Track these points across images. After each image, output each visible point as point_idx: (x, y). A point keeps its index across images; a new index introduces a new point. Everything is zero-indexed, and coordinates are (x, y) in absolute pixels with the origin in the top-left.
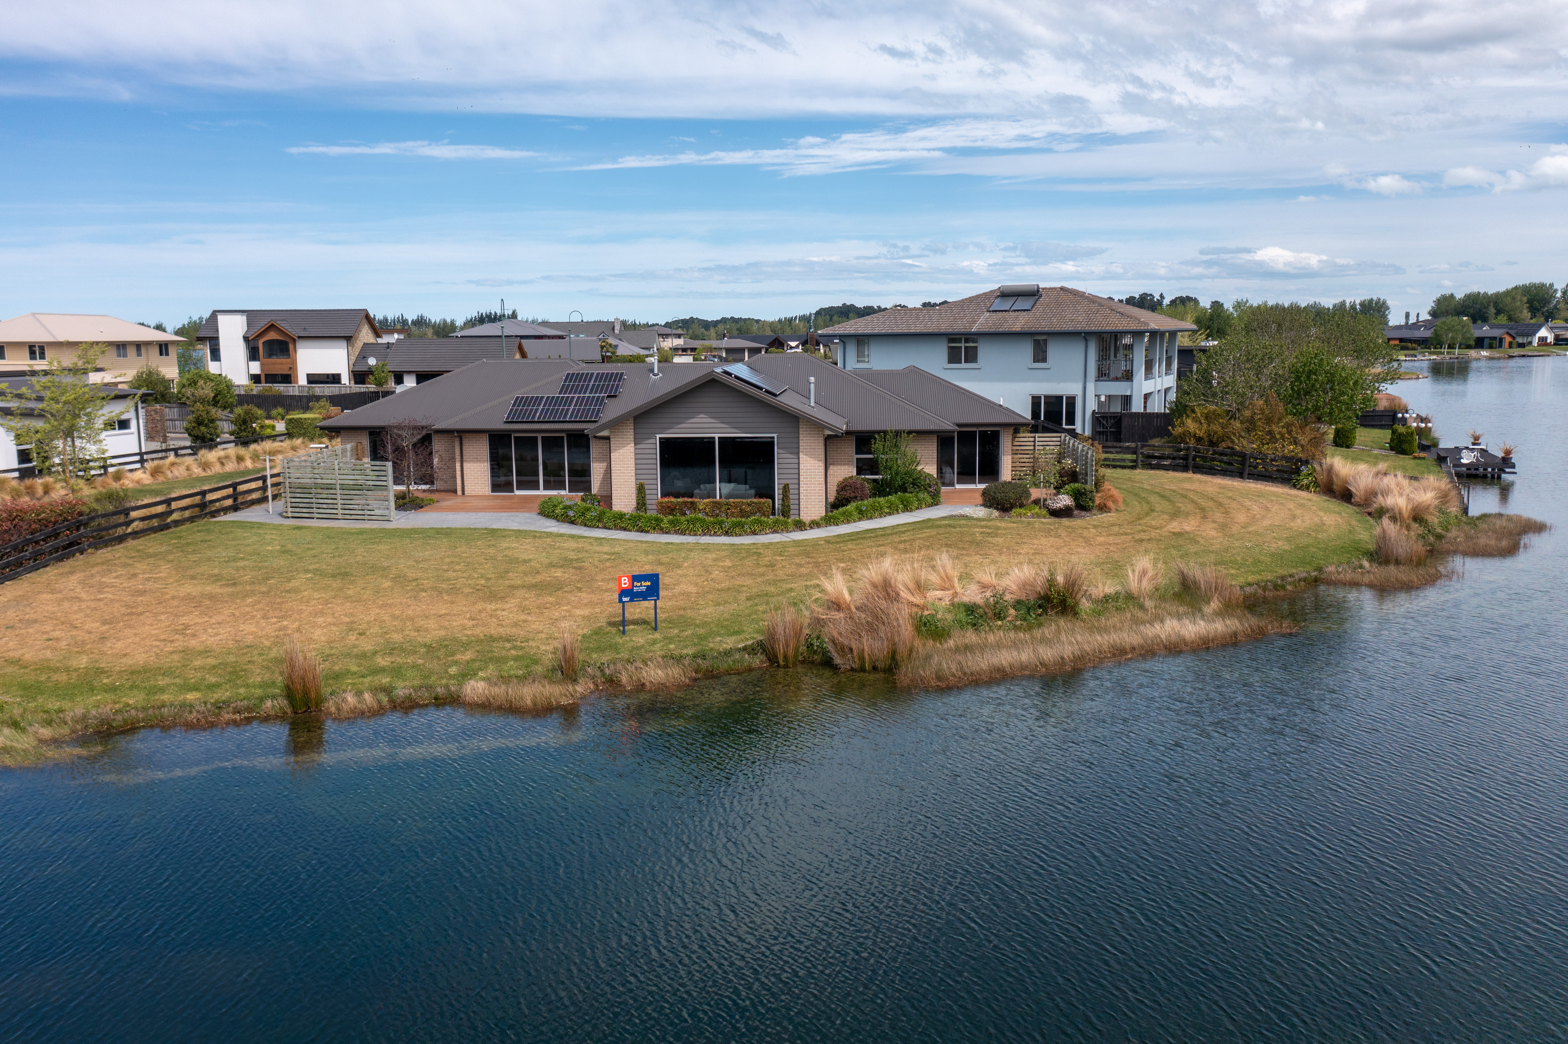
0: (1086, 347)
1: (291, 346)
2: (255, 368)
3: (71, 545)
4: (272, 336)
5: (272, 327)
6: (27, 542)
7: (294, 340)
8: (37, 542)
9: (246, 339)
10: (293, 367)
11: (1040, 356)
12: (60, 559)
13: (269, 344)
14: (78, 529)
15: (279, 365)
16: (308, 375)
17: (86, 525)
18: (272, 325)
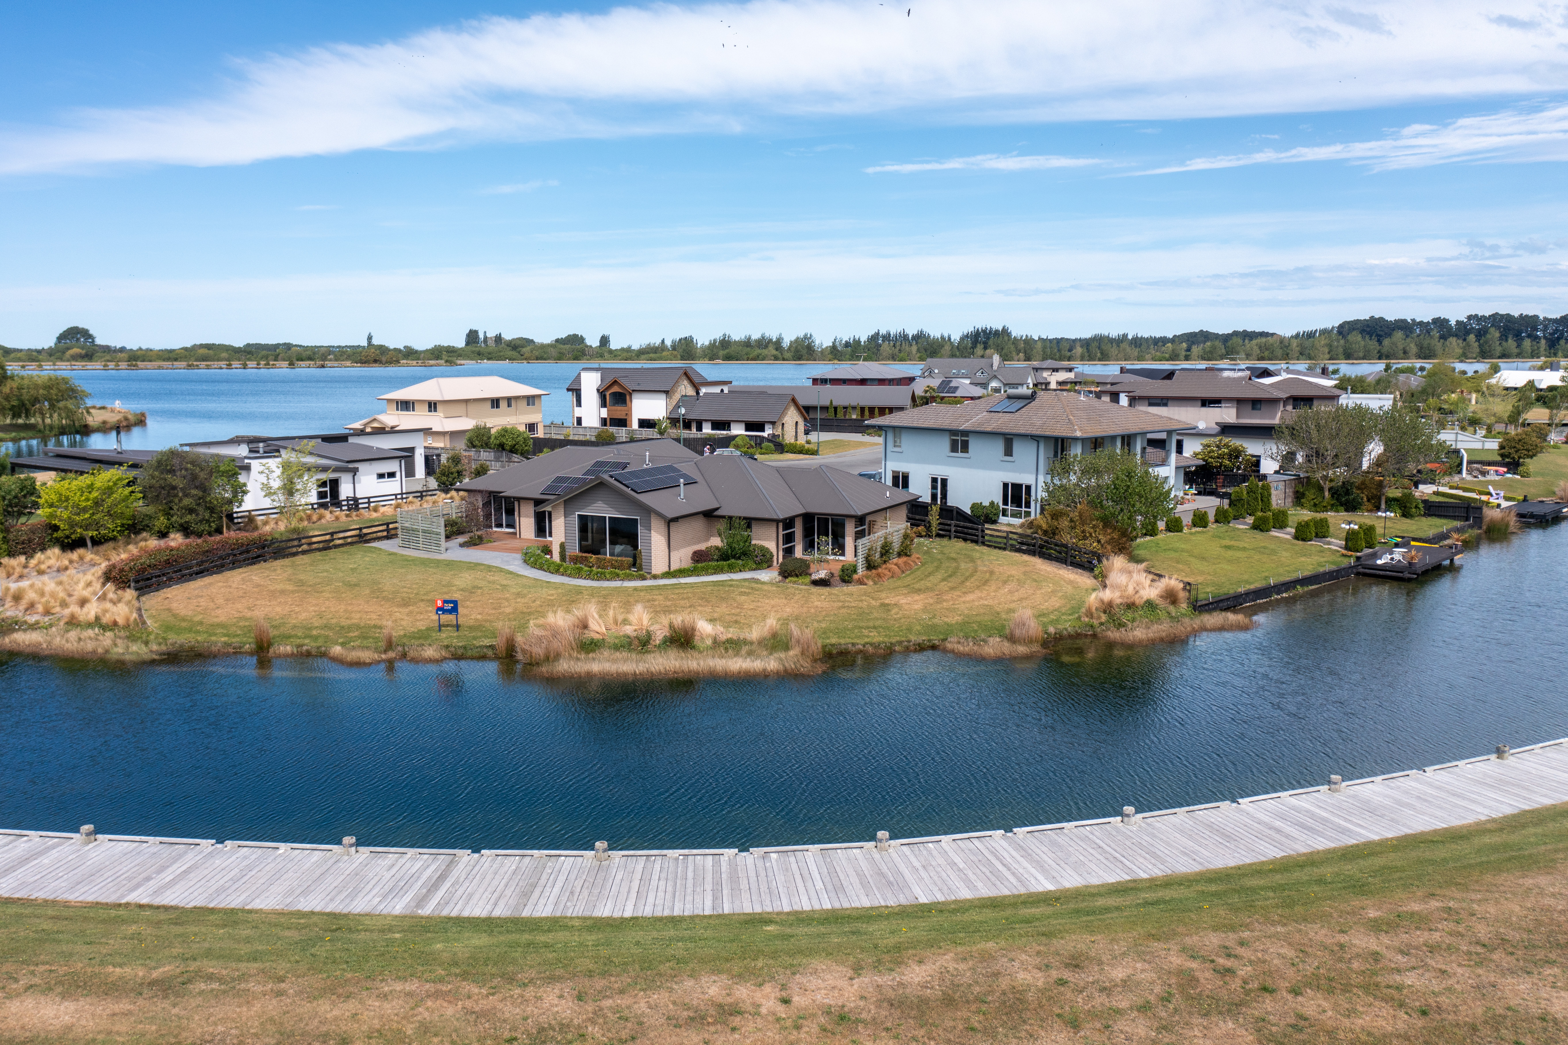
0: (1038, 446)
1: (628, 397)
2: (604, 413)
3: (259, 556)
4: (616, 389)
5: (615, 382)
6: (229, 555)
7: (631, 394)
8: (235, 555)
9: (598, 390)
10: (629, 413)
11: (1009, 452)
12: (248, 565)
13: (614, 395)
14: (264, 548)
15: (619, 412)
16: (639, 420)
17: (269, 546)
18: (616, 381)
